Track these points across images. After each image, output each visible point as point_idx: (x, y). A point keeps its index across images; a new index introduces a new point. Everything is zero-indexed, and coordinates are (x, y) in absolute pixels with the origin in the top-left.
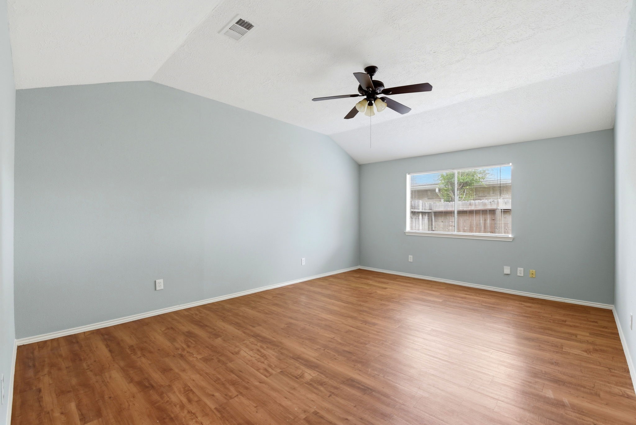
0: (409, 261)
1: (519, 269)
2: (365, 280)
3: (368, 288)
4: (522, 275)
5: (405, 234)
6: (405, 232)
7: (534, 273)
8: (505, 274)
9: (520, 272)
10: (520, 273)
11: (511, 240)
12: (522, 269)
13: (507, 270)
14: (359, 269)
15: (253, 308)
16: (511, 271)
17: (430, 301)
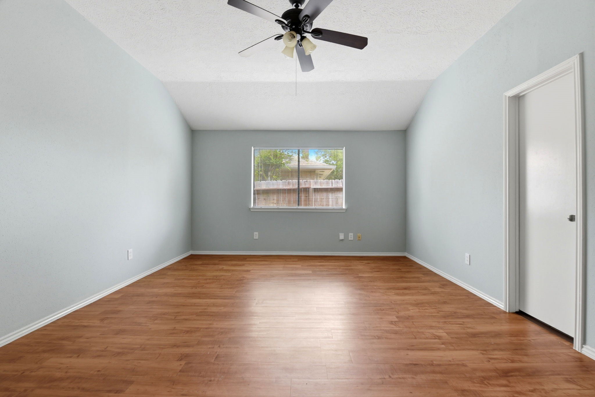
0: (255, 238)
1: (350, 234)
2: (217, 266)
3: (229, 274)
4: (352, 239)
5: (250, 210)
6: (250, 208)
7: (360, 236)
8: (340, 240)
9: (351, 236)
10: (351, 238)
11: (345, 211)
12: (352, 234)
13: (342, 237)
14: (192, 255)
15: (79, 353)
16: (344, 237)
17: (304, 274)
